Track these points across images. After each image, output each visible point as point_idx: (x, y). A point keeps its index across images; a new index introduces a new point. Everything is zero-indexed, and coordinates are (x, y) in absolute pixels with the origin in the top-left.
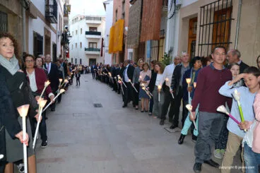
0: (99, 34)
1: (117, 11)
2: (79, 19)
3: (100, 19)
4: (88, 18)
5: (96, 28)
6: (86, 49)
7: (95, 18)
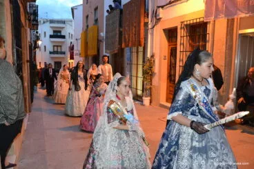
0: (64, 37)
1: (87, 17)
2: (42, 22)
3: (64, 22)
4: (52, 21)
5: (60, 32)
6: (51, 53)
7: (59, 22)
